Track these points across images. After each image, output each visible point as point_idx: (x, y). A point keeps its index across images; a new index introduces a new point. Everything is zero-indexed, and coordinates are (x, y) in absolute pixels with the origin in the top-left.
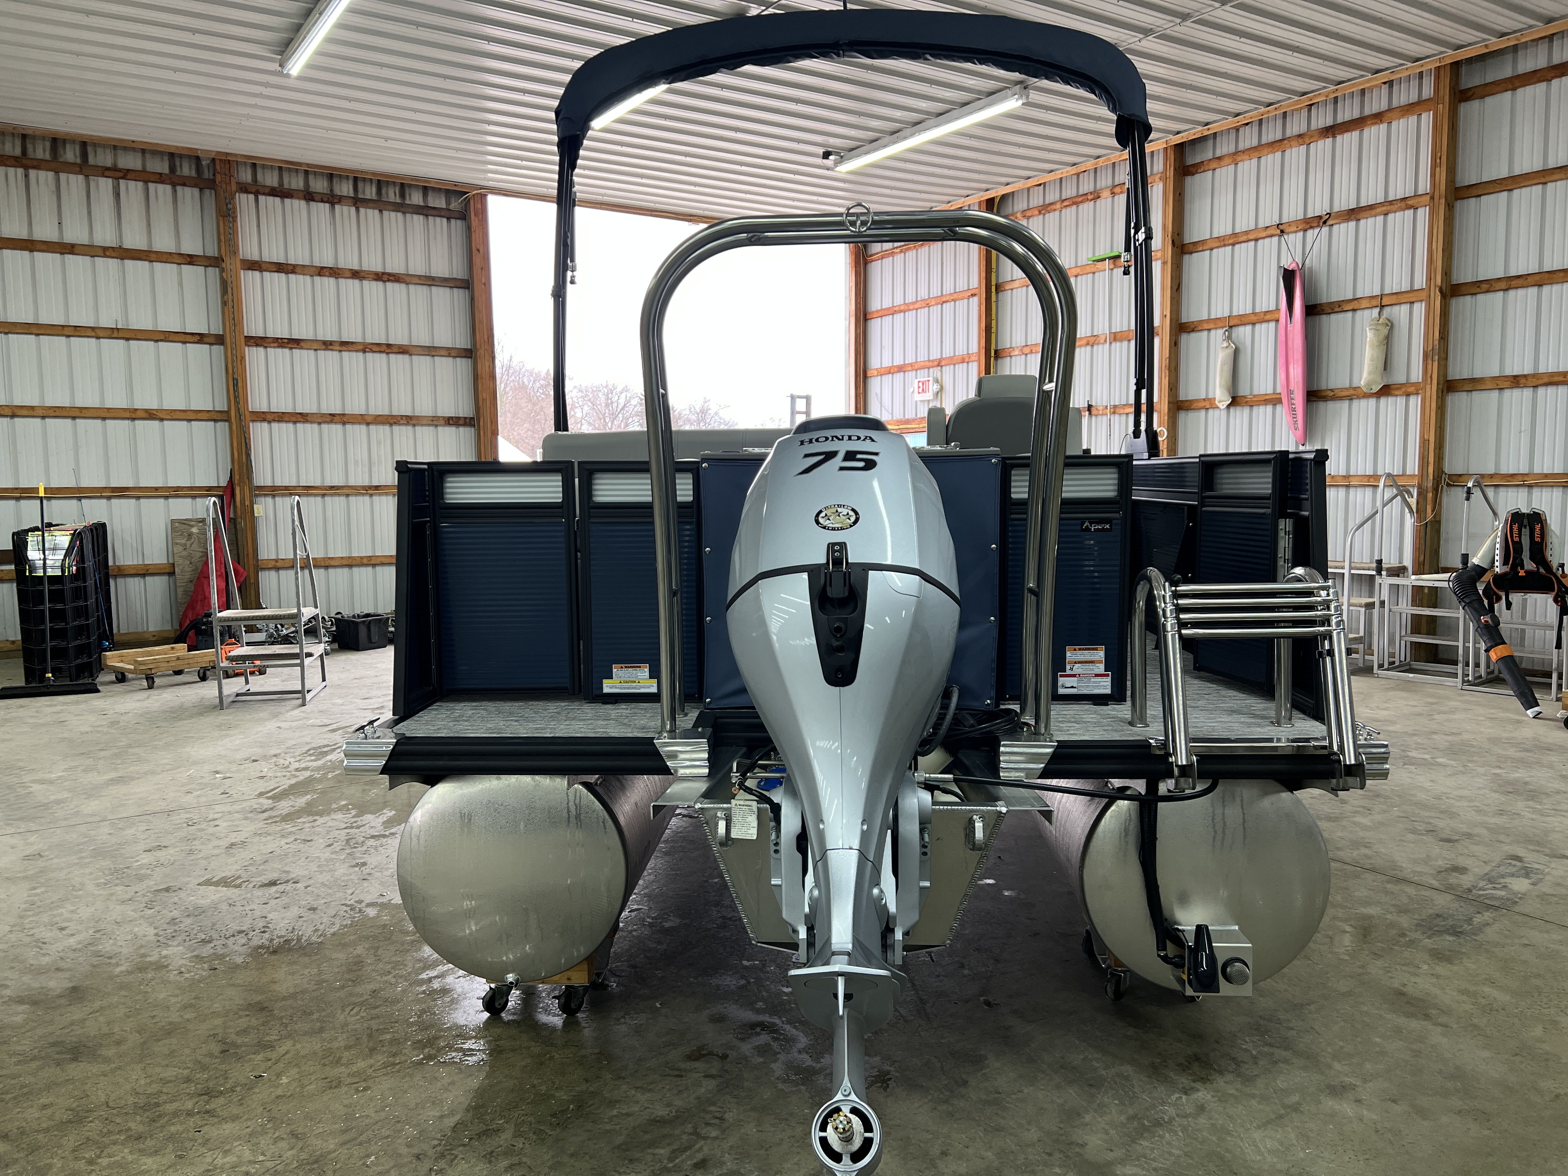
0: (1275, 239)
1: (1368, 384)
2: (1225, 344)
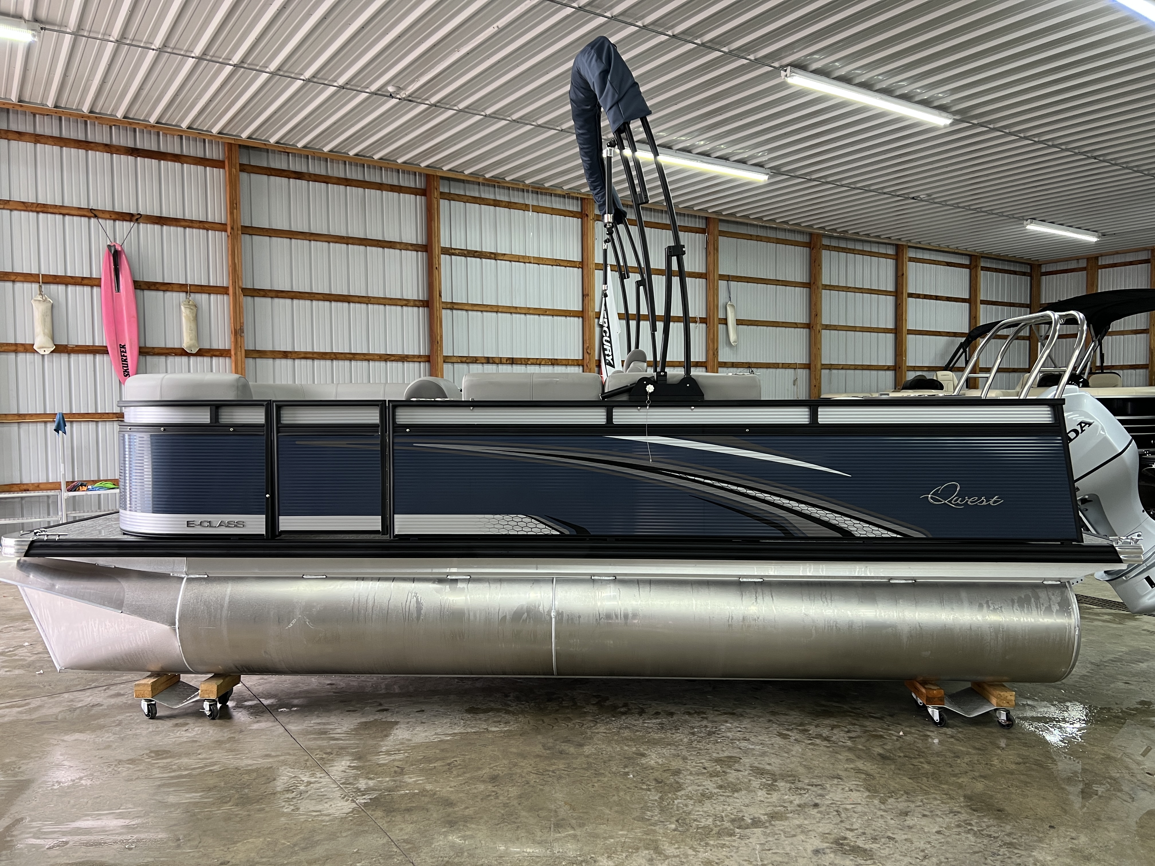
0: (84, 220)
1: (190, 347)
2: (39, 298)
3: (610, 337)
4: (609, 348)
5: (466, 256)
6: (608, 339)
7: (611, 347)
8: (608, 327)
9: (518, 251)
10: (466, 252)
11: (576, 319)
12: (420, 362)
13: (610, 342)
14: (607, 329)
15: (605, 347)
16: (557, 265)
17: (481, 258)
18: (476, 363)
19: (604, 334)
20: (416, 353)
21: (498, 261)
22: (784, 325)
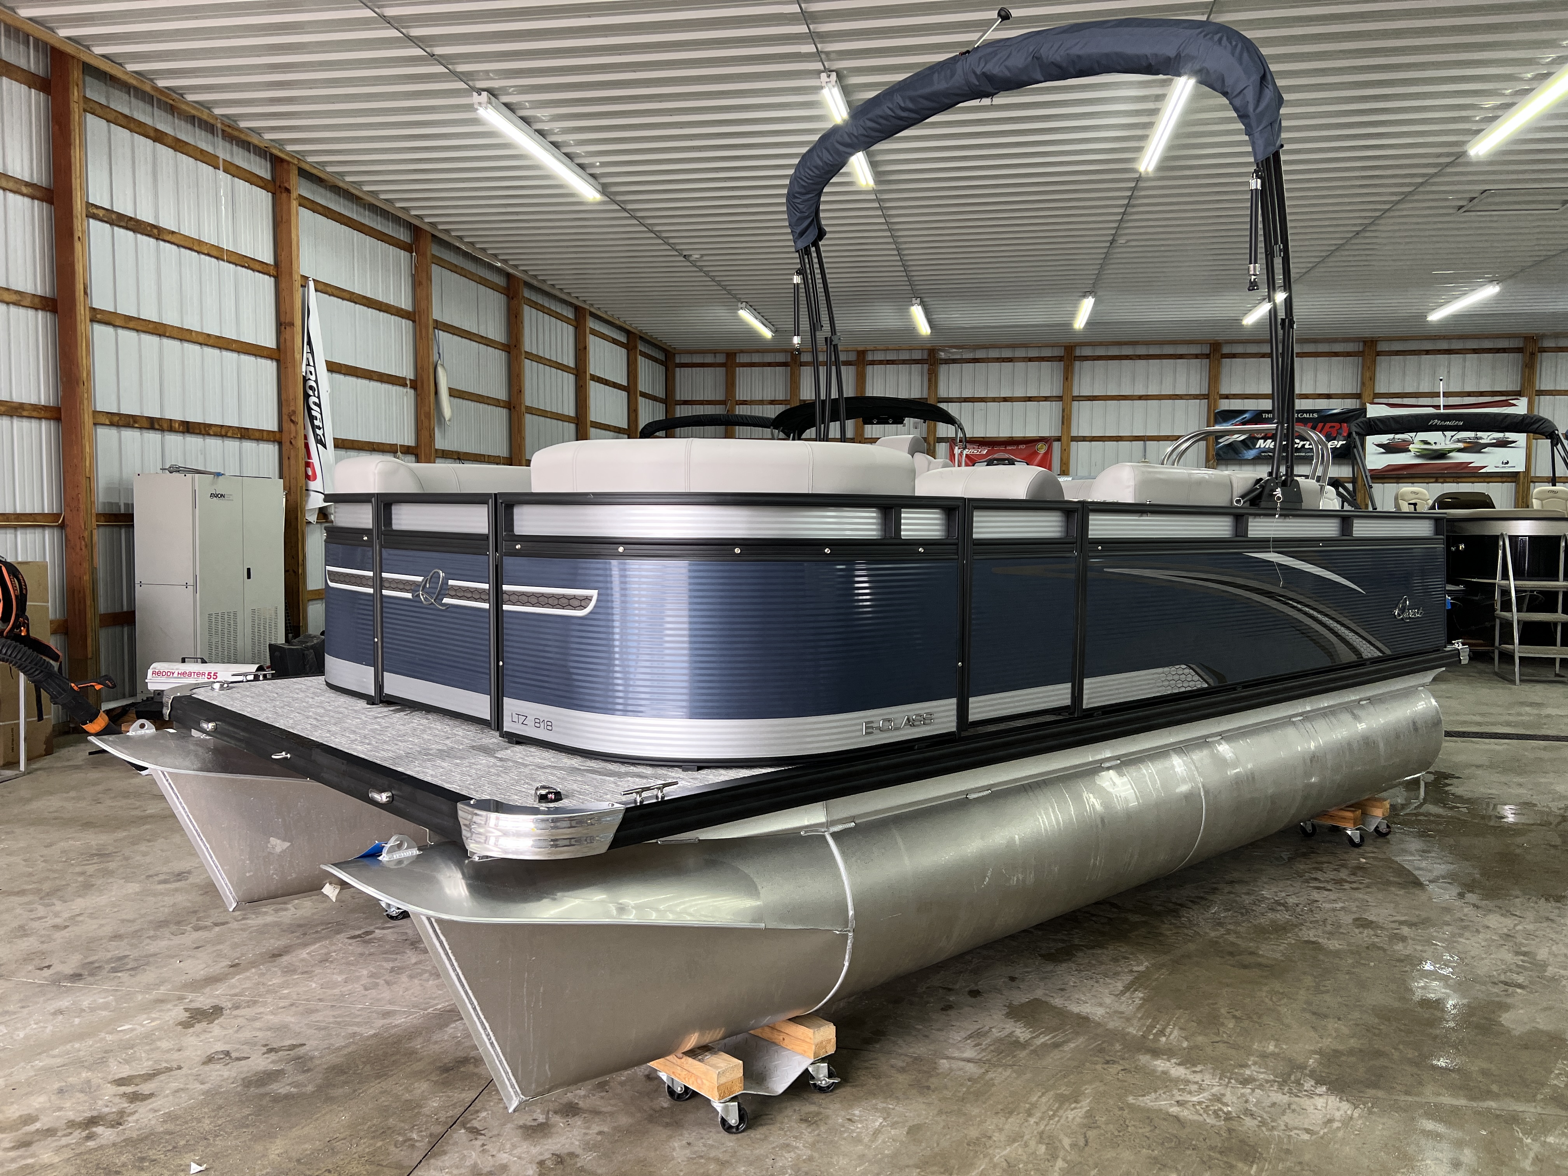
3: (319, 397)
4: (319, 416)
5: (112, 224)
6: (317, 401)
7: (321, 414)
8: (316, 381)
9: (189, 230)
10: (114, 217)
11: (269, 362)
12: (40, 419)
13: (319, 406)
14: (314, 384)
15: (314, 413)
16: (243, 266)
17: (134, 231)
18: (133, 427)
19: (311, 393)
20: (34, 401)
21: (162, 243)
22: (489, 401)
